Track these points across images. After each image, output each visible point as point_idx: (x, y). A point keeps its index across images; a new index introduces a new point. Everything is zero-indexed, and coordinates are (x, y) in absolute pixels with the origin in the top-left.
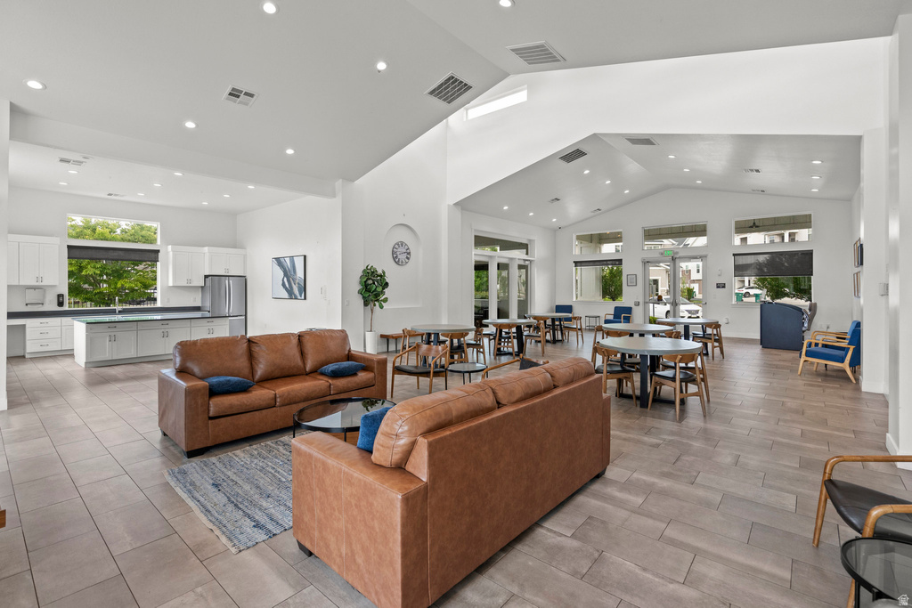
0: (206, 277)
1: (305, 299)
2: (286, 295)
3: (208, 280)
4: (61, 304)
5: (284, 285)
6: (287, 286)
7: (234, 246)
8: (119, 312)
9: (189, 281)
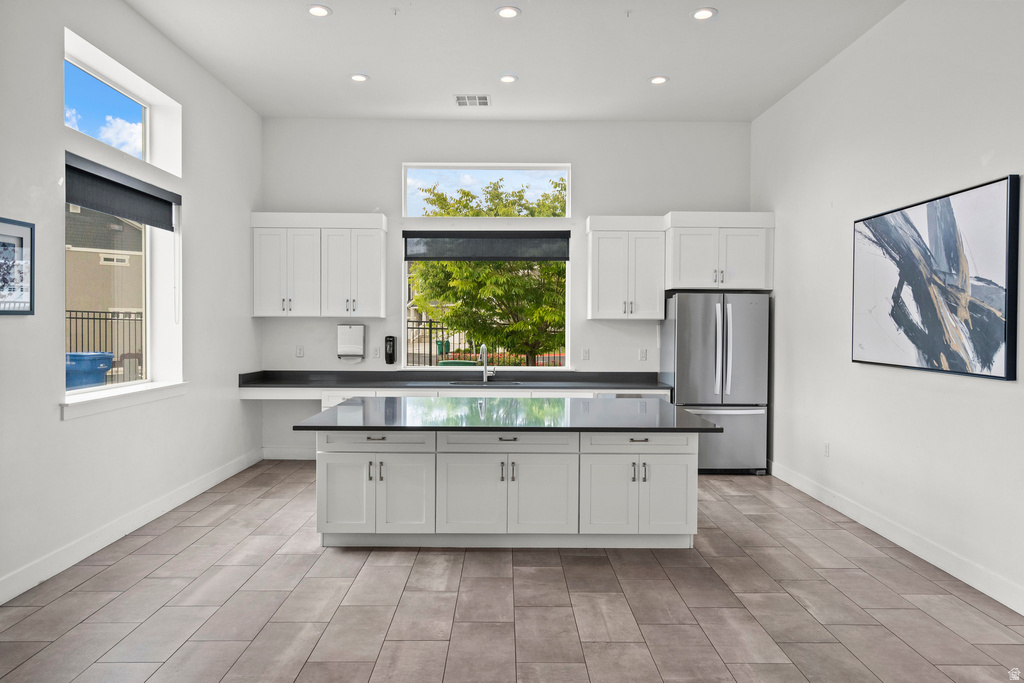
0: (669, 294)
1: (1011, 374)
2: (911, 354)
3: (674, 300)
4: (391, 358)
5: (899, 314)
6: (916, 317)
7: (745, 207)
8: (490, 379)
9: (630, 306)
